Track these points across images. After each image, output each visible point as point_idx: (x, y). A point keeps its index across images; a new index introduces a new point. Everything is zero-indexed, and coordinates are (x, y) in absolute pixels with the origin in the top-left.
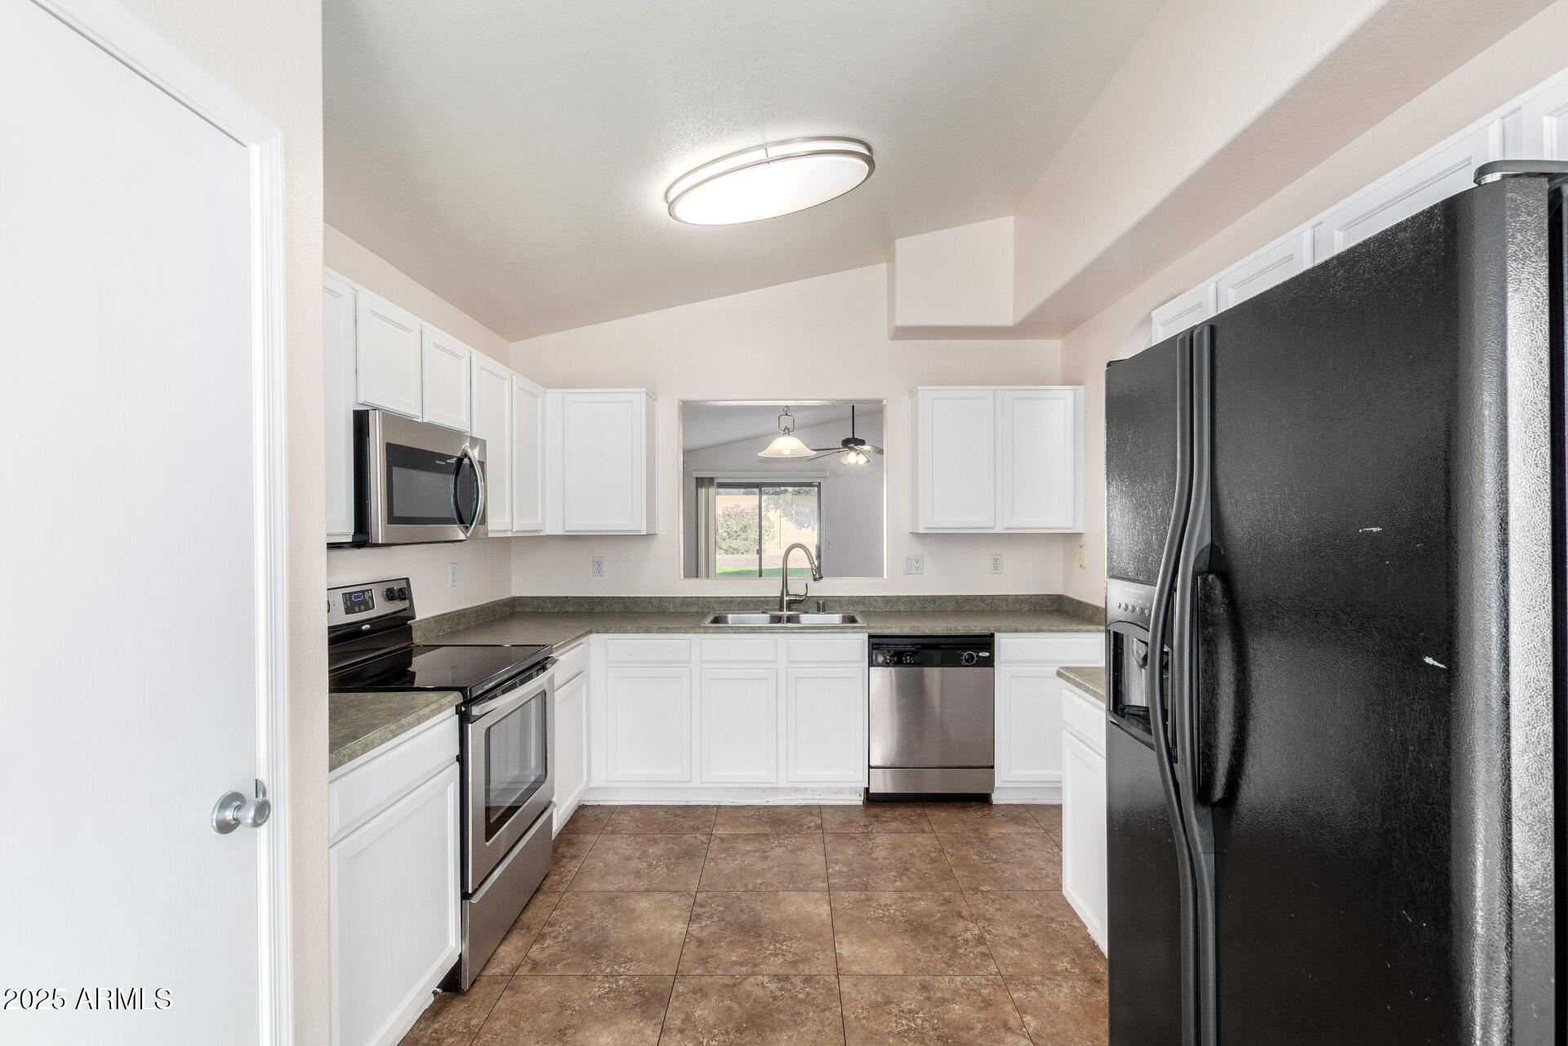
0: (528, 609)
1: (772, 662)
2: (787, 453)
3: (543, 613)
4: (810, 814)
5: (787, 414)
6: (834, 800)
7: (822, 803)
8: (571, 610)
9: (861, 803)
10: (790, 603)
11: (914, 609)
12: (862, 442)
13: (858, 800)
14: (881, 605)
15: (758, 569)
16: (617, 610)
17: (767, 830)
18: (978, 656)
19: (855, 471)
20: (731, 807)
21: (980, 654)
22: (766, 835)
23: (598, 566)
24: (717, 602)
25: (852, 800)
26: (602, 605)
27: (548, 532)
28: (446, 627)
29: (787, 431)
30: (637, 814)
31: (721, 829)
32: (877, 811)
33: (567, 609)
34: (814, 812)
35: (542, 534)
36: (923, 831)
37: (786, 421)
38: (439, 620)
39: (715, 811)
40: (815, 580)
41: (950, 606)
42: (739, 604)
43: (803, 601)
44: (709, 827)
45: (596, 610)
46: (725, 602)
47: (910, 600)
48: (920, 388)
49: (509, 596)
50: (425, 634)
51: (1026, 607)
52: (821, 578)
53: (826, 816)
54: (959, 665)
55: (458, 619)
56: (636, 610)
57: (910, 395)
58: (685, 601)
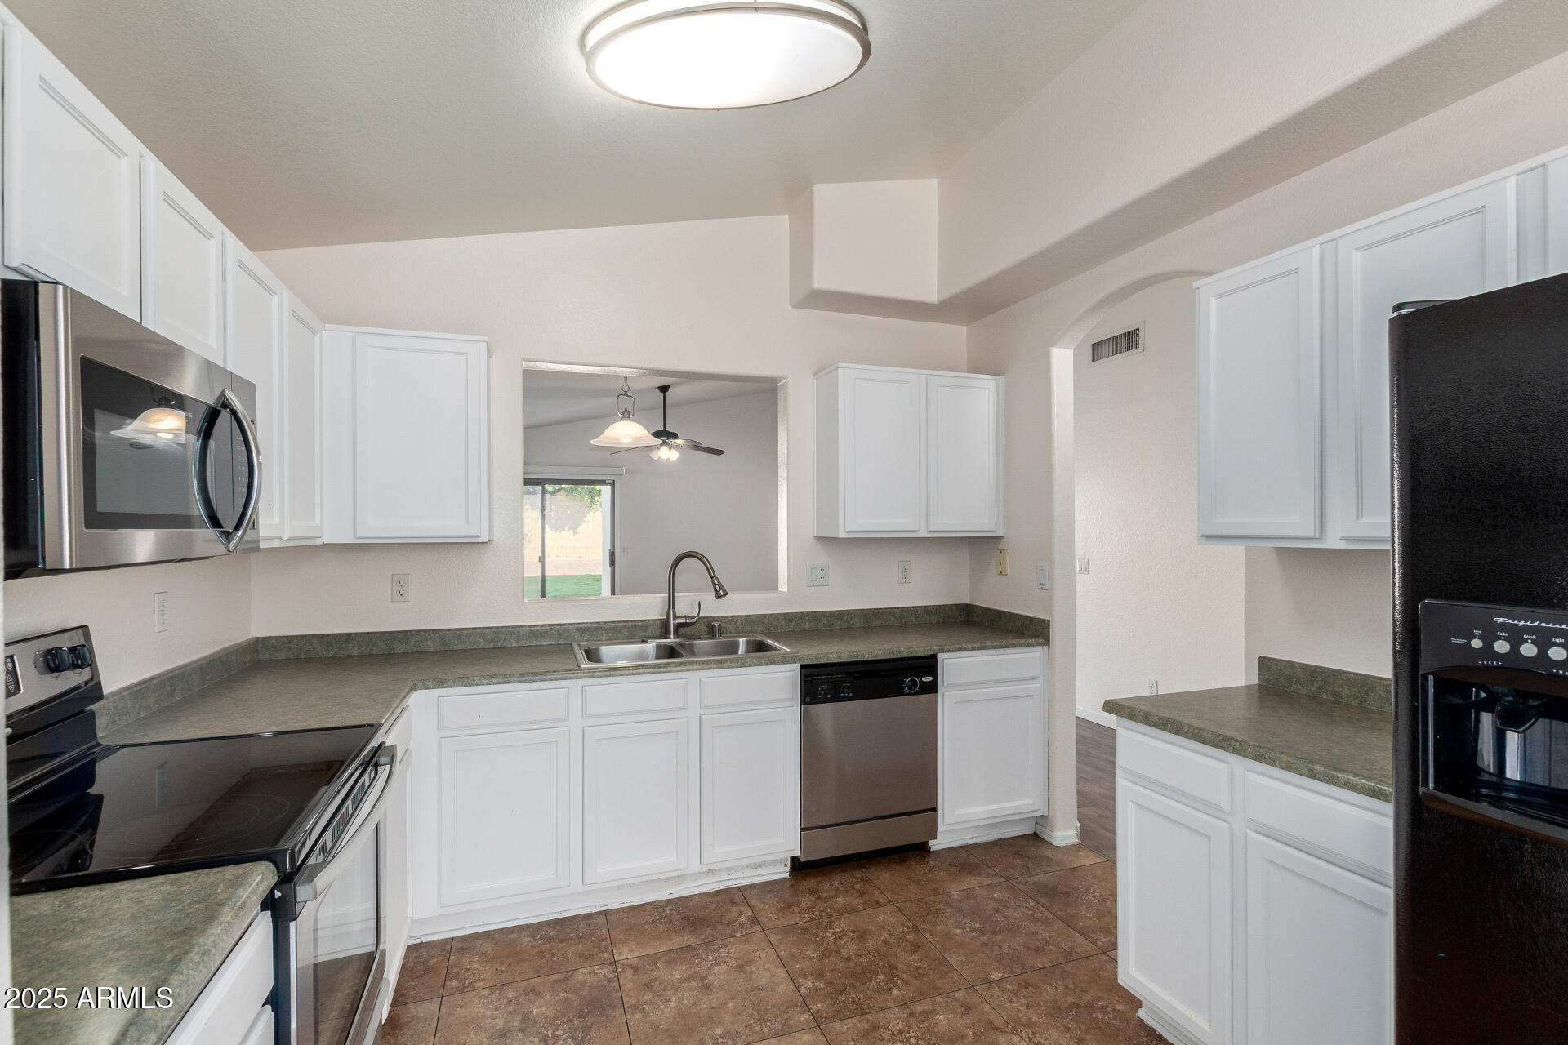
0: (282, 656)
1: (680, 709)
2: (626, 441)
3: (308, 660)
4: (733, 902)
5: (626, 394)
6: (754, 877)
7: (740, 883)
8: (355, 652)
9: (787, 875)
10: (678, 626)
11: (820, 628)
12: (675, 436)
13: (783, 872)
14: (783, 623)
15: (539, 573)
16: (432, 649)
17: (687, 939)
18: (921, 682)
19: (666, 467)
20: (623, 910)
21: (924, 679)
22: (691, 948)
23: (400, 586)
24: (577, 630)
25: (777, 873)
26: (407, 643)
27: (327, 539)
28: (152, 701)
29: (627, 415)
30: (488, 947)
31: (625, 950)
32: (810, 883)
33: (350, 652)
34: (738, 897)
35: (319, 542)
36: (878, 904)
37: (625, 403)
38: (139, 690)
39: (602, 921)
40: (718, 597)
41: (858, 622)
42: (608, 631)
43: (693, 624)
44: (606, 949)
45: (397, 651)
46: (589, 629)
47: (816, 616)
48: (840, 365)
49: (249, 637)
50: (113, 721)
51: (934, 619)
52: (726, 594)
53: (753, 902)
54: (900, 693)
55: (172, 685)
56: (460, 647)
57: (814, 375)
58: (535, 632)
